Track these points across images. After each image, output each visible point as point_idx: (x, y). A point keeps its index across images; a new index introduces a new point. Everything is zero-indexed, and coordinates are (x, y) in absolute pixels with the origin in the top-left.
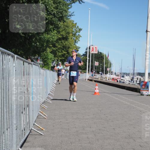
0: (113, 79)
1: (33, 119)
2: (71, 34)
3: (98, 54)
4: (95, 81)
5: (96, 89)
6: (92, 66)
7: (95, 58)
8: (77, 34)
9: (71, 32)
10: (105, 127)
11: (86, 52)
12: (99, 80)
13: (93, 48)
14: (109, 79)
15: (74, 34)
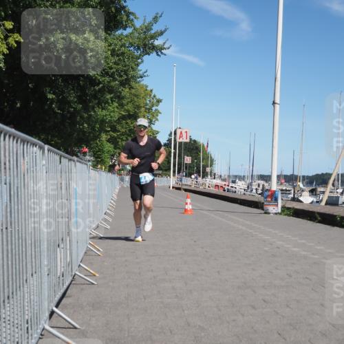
0: (216, 186)
1: (78, 256)
2: (143, 109)
3: (190, 142)
4: (186, 190)
5: (187, 204)
6: (180, 164)
7: (184, 150)
8: (154, 108)
9: (142, 105)
10: (203, 270)
11: (170, 140)
12: (193, 188)
13: (181, 133)
14: (209, 187)
15: (149, 109)
